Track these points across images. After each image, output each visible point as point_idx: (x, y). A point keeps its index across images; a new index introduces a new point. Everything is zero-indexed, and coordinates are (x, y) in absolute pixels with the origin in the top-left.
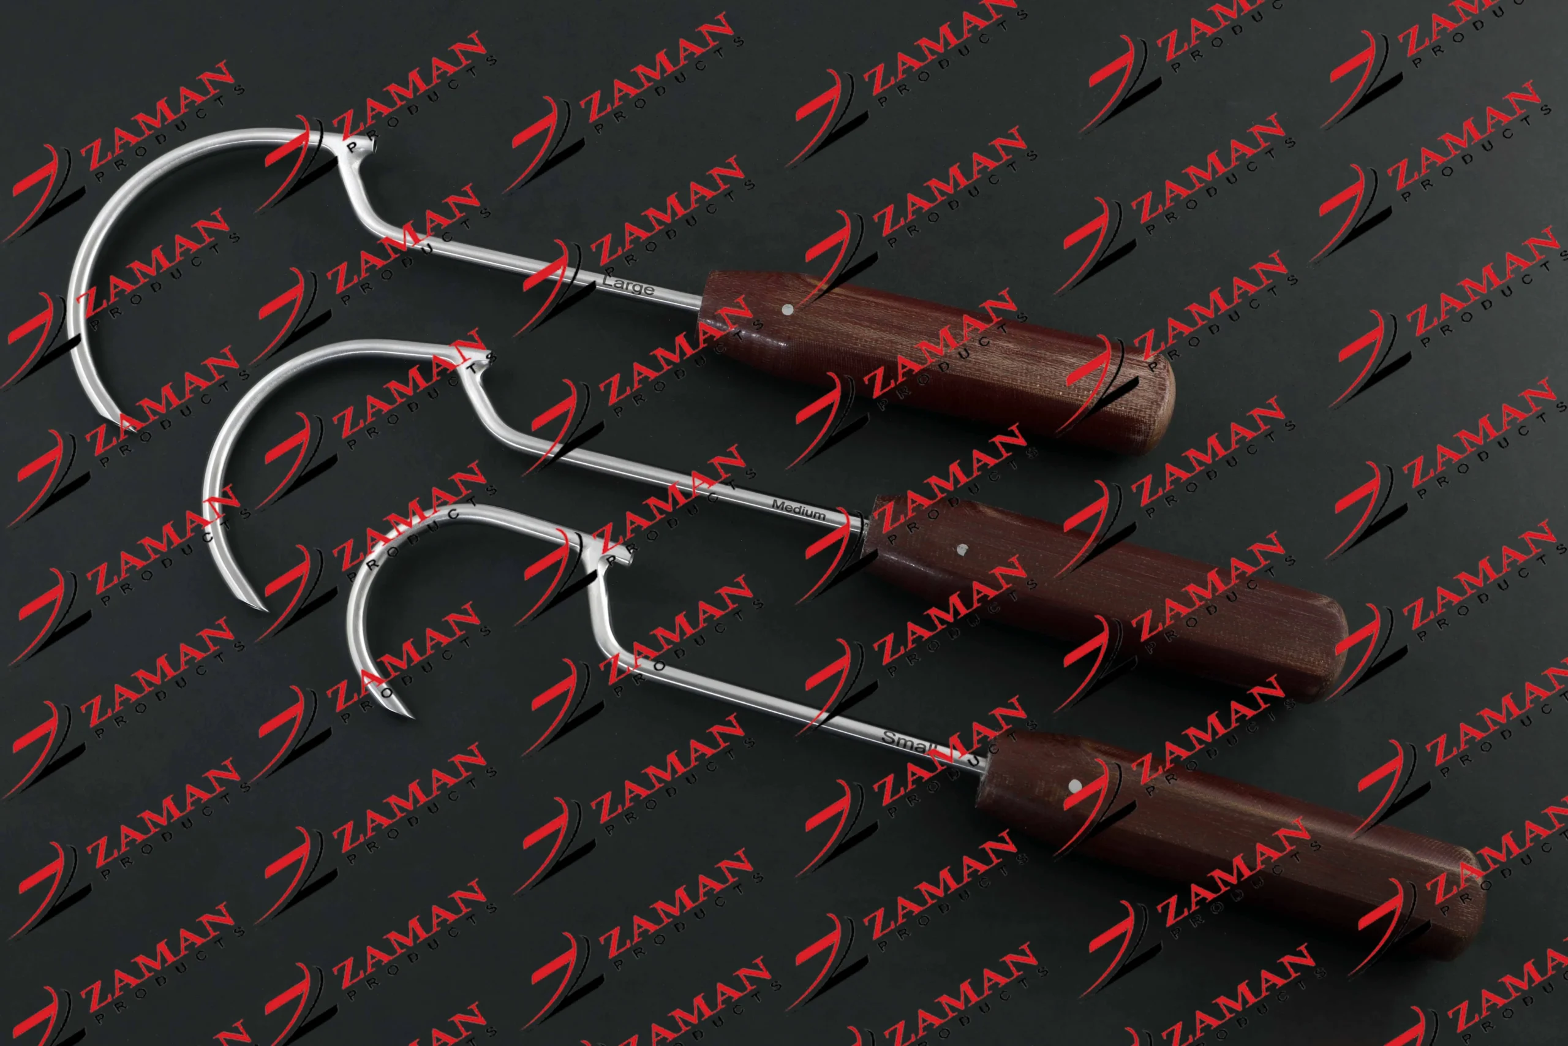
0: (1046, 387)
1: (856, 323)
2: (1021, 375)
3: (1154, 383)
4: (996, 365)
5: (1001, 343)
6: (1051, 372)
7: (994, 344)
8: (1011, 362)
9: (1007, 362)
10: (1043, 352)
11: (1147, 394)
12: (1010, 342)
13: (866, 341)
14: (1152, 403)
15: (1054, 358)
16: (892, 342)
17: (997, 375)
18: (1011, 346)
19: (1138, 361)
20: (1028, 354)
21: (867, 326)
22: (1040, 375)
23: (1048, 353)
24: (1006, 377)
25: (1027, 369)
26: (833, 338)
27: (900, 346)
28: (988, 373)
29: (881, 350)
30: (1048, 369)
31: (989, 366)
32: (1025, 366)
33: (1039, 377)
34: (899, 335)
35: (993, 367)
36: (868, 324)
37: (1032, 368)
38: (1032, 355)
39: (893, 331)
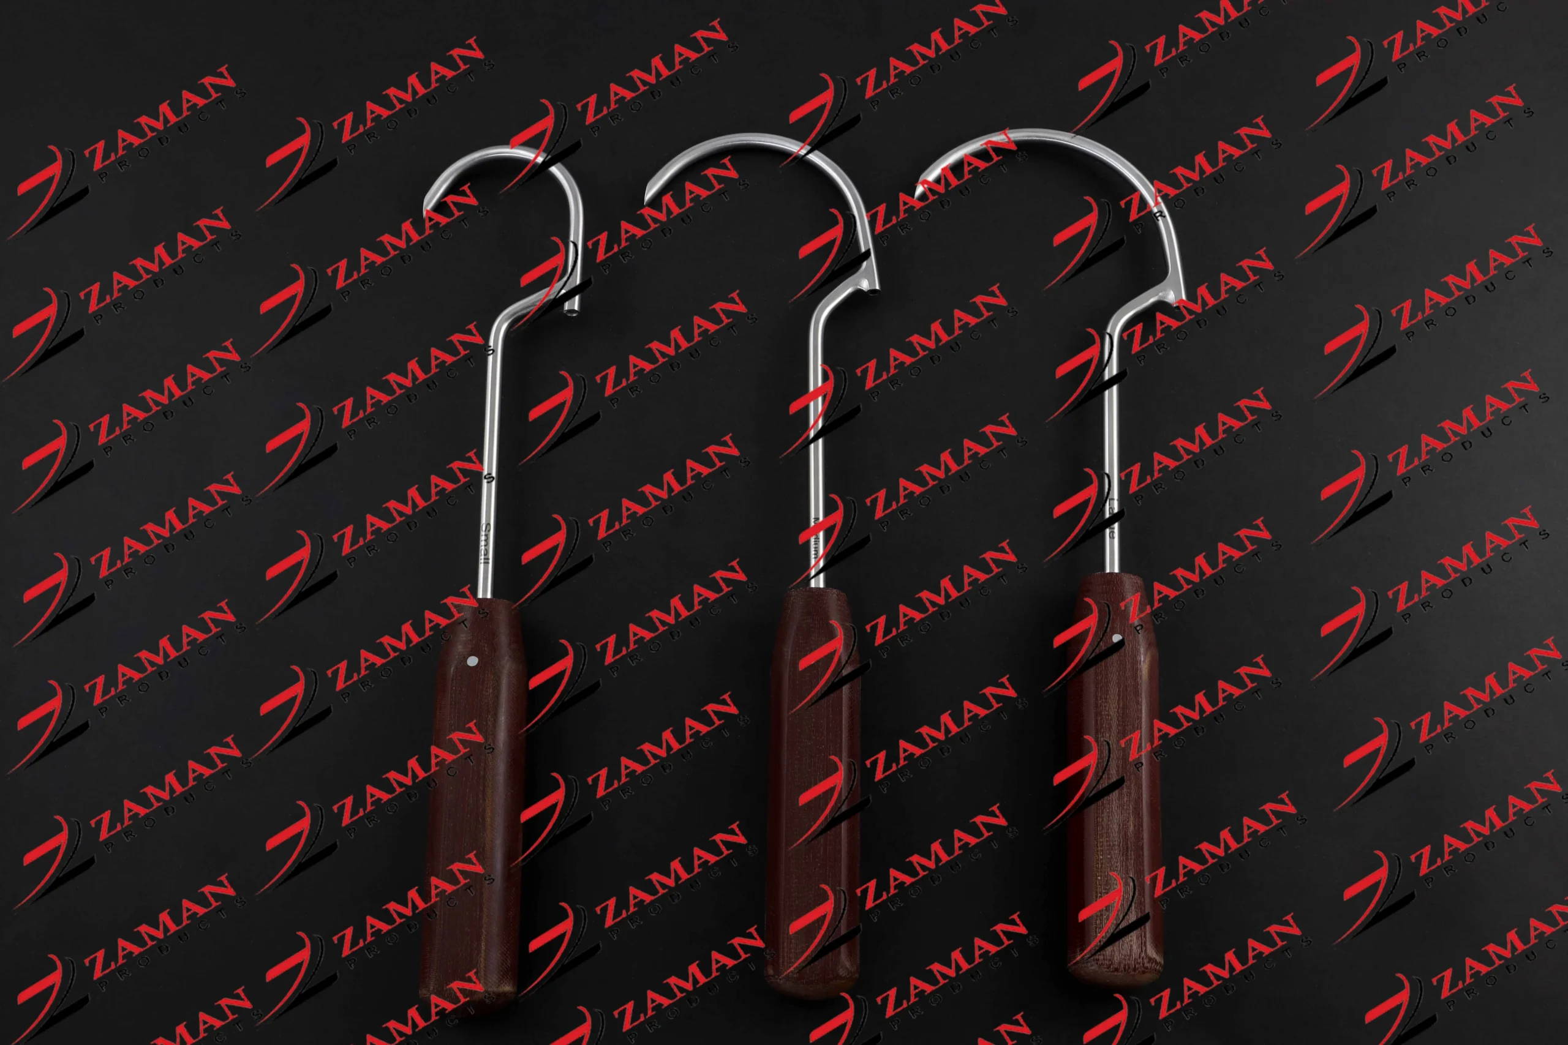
0: (1102, 864)
1: (1119, 696)
2: (1107, 841)
3: (1129, 959)
4: (1111, 818)
5: (1132, 818)
6: (1116, 867)
7: (1129, 814)
8: (1117, 830)
9: (1116, 827)
10: (1133, 857)
11: (1117, 954)
12: (1135, 826)
13: (1105, 707)
14: (1110, 960)
15: (1130, 868)
16: (1110, 728)
17: (1103, 820)
18: (1131, 828)
19: (1145, 943)
20: (1127, 844)
21: (1119, 704)
22: (1111, 857)
23: (1132, 861)
24: (1103, 828)
25: (1114, 845)
26: (1102, 679)
27: (1107, 735)
28: (1102, 813)
29: (1101, 719)
30: (1119, 864)
31: (1109, 812)
32: (1116, 843)
33: (1109, 856)
34: (1118, 733)
35: (1109, 817)
36: (1121, 705)
37: (1115, 850)
38: (1127, 848)
39: (1120, 728)
